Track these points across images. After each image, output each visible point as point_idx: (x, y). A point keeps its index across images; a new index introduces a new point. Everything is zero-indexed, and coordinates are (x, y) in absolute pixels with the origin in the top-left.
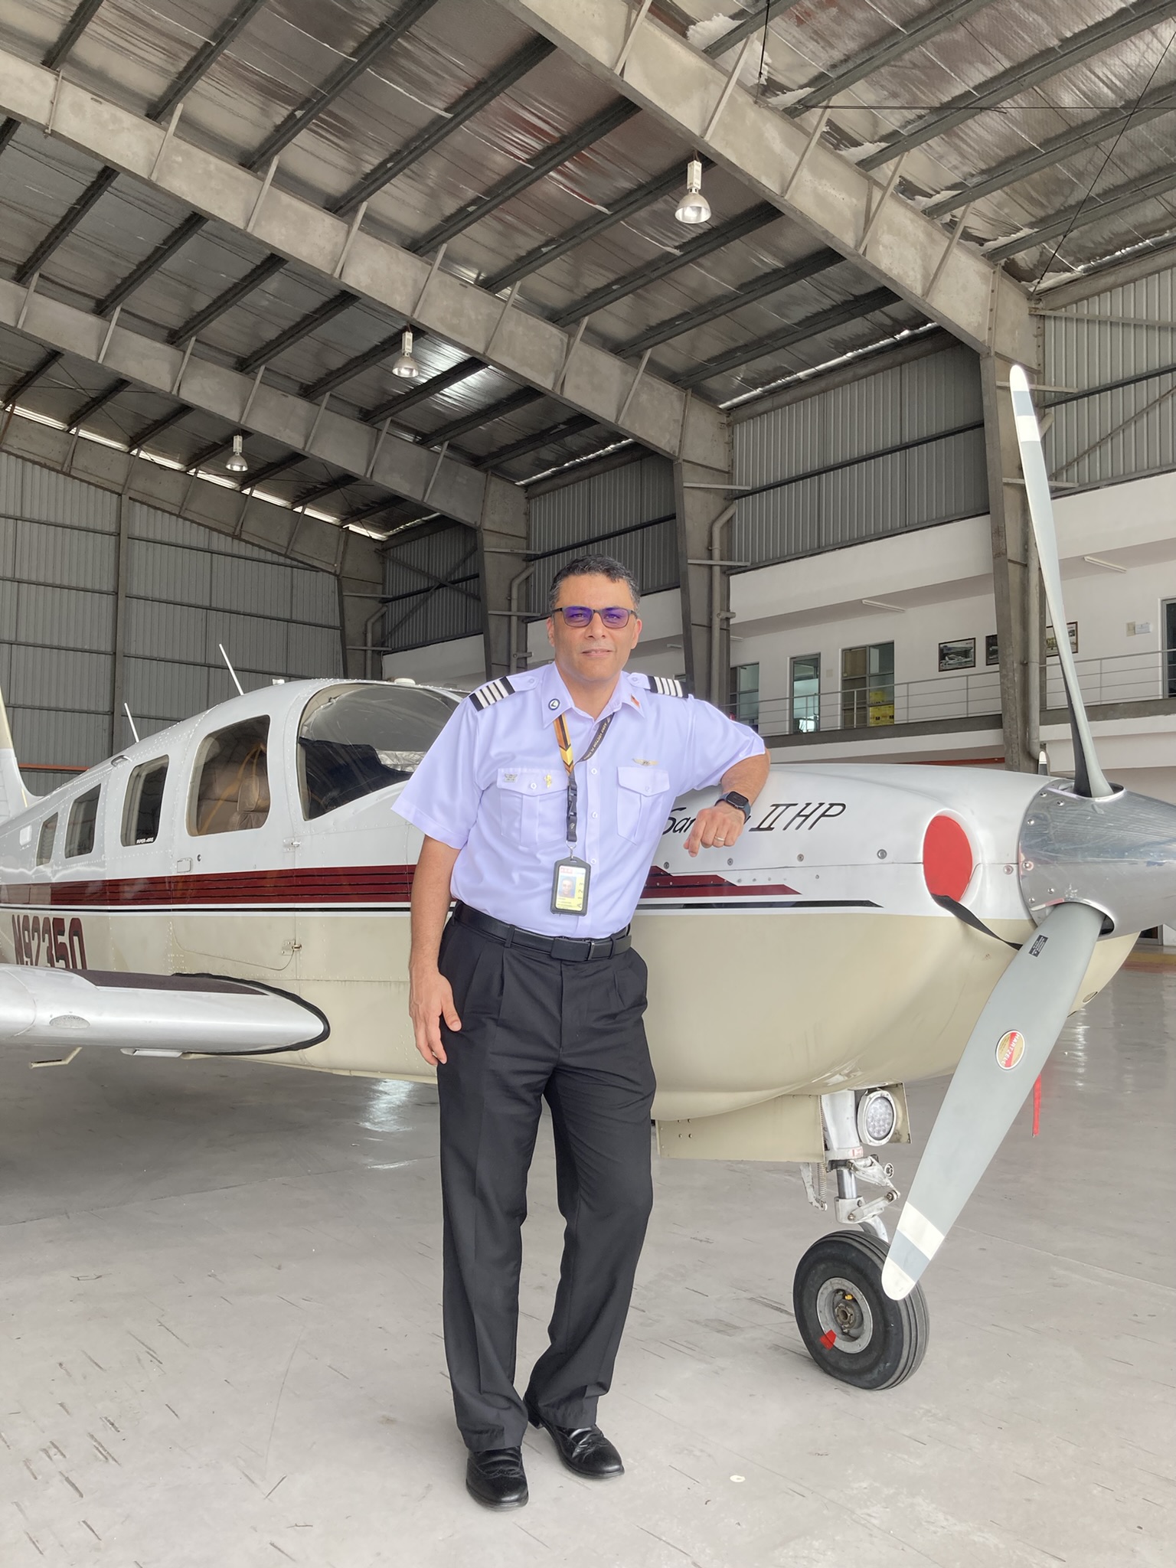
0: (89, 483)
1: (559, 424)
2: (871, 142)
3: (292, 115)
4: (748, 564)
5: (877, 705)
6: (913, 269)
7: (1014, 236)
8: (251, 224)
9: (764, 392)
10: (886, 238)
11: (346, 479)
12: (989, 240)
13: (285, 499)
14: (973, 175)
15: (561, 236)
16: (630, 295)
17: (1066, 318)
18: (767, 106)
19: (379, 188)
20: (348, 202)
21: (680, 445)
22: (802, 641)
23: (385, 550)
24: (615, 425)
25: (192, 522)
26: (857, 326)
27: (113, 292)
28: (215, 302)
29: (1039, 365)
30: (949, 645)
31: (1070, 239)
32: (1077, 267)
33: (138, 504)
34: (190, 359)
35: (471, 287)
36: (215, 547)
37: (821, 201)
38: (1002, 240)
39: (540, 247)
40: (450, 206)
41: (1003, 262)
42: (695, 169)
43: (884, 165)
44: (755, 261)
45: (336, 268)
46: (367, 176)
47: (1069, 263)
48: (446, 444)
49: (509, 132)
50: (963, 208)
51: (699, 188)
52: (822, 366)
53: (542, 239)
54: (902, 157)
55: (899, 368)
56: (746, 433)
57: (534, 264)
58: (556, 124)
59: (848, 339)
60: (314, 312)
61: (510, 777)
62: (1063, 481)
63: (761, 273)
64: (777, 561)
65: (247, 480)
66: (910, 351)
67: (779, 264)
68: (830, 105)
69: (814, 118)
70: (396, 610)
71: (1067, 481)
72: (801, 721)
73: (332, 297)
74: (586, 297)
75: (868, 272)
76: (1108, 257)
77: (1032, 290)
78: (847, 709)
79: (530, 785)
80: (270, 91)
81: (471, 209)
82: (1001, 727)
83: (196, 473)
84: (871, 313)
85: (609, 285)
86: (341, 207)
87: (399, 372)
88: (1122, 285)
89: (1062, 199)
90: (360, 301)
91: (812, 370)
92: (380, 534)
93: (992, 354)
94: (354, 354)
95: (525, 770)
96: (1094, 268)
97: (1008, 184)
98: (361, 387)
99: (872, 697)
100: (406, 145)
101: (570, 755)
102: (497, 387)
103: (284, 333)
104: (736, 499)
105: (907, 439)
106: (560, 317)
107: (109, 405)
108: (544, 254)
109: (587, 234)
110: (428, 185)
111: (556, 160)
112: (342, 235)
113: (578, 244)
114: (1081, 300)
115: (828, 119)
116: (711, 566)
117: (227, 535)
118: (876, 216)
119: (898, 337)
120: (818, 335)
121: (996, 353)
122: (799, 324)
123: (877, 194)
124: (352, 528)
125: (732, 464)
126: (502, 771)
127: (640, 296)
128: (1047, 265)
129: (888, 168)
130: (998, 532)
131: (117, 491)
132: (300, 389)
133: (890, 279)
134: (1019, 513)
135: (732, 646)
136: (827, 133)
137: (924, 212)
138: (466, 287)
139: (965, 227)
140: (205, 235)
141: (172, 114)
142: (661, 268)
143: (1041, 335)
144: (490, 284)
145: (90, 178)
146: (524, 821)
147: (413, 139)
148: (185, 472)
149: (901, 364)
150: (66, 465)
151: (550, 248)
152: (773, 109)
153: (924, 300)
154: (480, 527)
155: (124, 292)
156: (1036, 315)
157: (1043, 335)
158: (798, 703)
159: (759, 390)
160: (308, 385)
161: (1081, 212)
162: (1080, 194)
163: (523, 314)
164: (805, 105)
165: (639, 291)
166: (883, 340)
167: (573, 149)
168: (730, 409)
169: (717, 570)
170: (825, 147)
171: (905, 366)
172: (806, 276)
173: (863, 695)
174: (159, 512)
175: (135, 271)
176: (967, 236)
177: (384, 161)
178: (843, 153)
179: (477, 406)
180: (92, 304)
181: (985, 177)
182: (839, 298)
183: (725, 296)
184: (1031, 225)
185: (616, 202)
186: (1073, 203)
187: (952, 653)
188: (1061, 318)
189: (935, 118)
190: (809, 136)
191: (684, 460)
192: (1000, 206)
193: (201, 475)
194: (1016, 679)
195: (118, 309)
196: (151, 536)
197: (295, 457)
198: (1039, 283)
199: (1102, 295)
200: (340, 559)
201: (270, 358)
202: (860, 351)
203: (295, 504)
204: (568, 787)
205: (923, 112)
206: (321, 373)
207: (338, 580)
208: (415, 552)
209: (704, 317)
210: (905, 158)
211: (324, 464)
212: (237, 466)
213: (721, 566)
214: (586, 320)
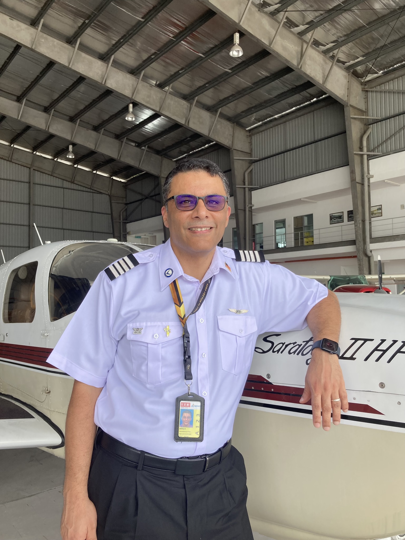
0: (19, 164)
1: (188, 137)
2: (302, 25)
3: (84, 22)
4: (258, 187)
5: (307, 237)
6: (319, 74)
7: (356, 61)
8: (71, 64)
9: (263, 123)
10: (308, 62)
11: (111, 160)
12: (347, 62)
13: (90, 168)
14: (341, 37)
15: (186, 66)
16: (213, 88)
17: (376, 91)
18: (263, 12)
19: (118, 49)
20: (107, 55)
21: (232, 144)
22: (279, 215)
23: (126, 186)
24: (208, 137)
25: (56, 177)
26: (297, 97)
27: (23, 93)
28: (60, 96)
29: (366, 109)
30: (334, 215)
31: (378, 61)
32: (380, 72)
33: (36, 171)
34: (52, 117)
35: (154, 87)
36: (65, 186)
37: (285, 48)
38: (352, 62)
39: (179, 71)
40: (145, 56)
41: (352, 71)
42: (237, 36)
43: (307, 34)
44: (259, 74)
45: (103, 80)
46: (114, 45)
47: (377, 70)
48: (147, 146)
49: (166, 26)
50: (337, 50)
51: (238, 43)
52: (284, 113)
53: (180, 68)
54: (314, 31)
55: (312, 113)
56: (256, 139)
57: (177, 77)
58: (183, 22)
59: (293, 103)
60: (97, 99)
61: (137, 330)
62: (376, 152)
63: (261, 78)
64: (269, 185)
65: (75, 161)
66: (316, 106)
67: (268, 75)
68: (287, 10)
69: (281, 16)
70: (131, 207)
71: (377, 152)
72: (279, 244)
73: (103, 92)
74: (196, 90)
75: (303, 75)
76: (392, 68)
77: (363, 81)
78: (296, 239)
79: (153, 336)
80: (77, 14)
81: (153, 57)
82: (355, 244)
83: (57, 160)
84: (302, 92)
85: (205, 85)
86: (104, 58)
87: (128, 119)
88: (397, 78)
89: (375, 45)
90: (113, 93)
91: (280, 115)
92: (124, 180)
93: (349, 105)
94: (112, 114)
95: (149, 324)
96: (386, 72)
97: (354, 40)
98: (114, 126)
99: (305, 235)
100: (128, 33)
101: (183, 310)
102: (165, 125)
103: (86, 107)
104: (253, 163)
105: (316, 139)
106: (187, 97)
107: (24, 136)
108: (180, 73)
109: (197, 65)
110: (137, 48)
111: (184, 37)
112: (105, 68)
113: (193, 69)
114: (382, 84)
115: (287, 16)
116: (245, 188)
117: (69, 182)
118: (305, 53)
119: (312, 101)
120: (282, 101)
121: (350, 105)
122: (275, 97)
123: (305, 46)
124: (114, 178)
125: (251, 150)
126: (130, 325)
127: (216, 89)
128: (369, 71)
129: (309, 35)
130: (352, 172)
131: (29, 167)
132: (93, 128)
133: (311, 78)
134: (360, 165)
135: (253, 217)
136: (286, 22)
137: (322, 52)
138: (152, 87)
139: (338, 57)
140: (54, 70)
141: (39, 23)
142: (224, 77)
143: (366, 98)
144: (161, 86)
145: (11, 50)
146: (150, 365)
147: (130, 30)
148: (53, 160)
149: (313, 111)
150: (10, 158)
151: (182, 71)
152: (266, 13)
153: (323, 85)
154: (160, 176)
155: (27, 93)
156: (364, 91)
157: (367, 98)
158: (277, 237)
159: (261, 123)
160: (96, 126)
161: (382, 50)
162: (381, 44)
163: (173, 96)
164: (277, 11)
165: (216, 86)
166: (306, 102)
167: (189, 32)
168: (250, 130)
169: (247, 189)
170: (285, 28)
171: (315, 112)
172: (278, 79)
173: (302, 234)
174: (44, 174)
175: (30, 85)
176: (339, 61)
177: (120, 39)
178: (292, 30)
179: (157, 132)
180: (15, 98)
181: (346, 38)
182: (290, 87)
183: (247, 87)
184: (363, 56)
185: (207, 52)
186: (379, 47)
187: (335, 218)
188: (374, 91)
189: (327, 15)
190: (279, 23)
191: (234, 149)
192: (351, 49)
193: (59, 160)
194: (360, 226)
195: (25, 99)
196: (42, 183)
197: (92, 153)
198: (365, 78)
199: (389, 82)
200: (110, 189)
201: (81, 116)
202: (298, 107)
203: (93, 170)
204: (184, 336)
205: (322, 12)
206: (100, 121)
207: (110, 197)
208: (137, 186)
209: (240, 96)
210: (316, 30)
211: (103, 155)
212: (71, 156)
213: (248, 188)
214: (196, 98)
